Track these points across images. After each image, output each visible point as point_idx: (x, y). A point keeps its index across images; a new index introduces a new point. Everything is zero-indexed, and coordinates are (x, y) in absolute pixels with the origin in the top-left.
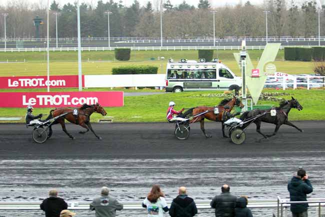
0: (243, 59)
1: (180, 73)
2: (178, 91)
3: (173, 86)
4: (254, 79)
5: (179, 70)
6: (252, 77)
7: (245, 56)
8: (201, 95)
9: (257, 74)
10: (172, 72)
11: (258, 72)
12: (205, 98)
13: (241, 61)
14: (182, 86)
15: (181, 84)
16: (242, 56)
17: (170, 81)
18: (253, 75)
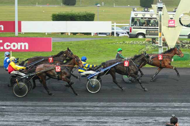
0: (160, 10)
1: (142, 21)
2: (141, 37)
3: (137, 33)
4: (170, 28)
5: (142, 18)
6: (169, 27)
7: (162, 8)
8: (124, 42)
9: (174, 24)
10: (135, 20)
11: (174, 23)
12: (127, 45)
13: (158, 12)
14: (145, 33)
15: (144, 31)
16: (159, 8)
17: (133, 28)
18: (169, 25)
